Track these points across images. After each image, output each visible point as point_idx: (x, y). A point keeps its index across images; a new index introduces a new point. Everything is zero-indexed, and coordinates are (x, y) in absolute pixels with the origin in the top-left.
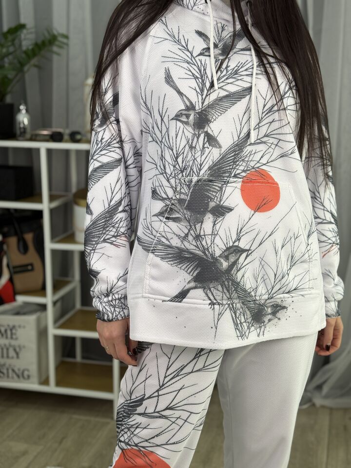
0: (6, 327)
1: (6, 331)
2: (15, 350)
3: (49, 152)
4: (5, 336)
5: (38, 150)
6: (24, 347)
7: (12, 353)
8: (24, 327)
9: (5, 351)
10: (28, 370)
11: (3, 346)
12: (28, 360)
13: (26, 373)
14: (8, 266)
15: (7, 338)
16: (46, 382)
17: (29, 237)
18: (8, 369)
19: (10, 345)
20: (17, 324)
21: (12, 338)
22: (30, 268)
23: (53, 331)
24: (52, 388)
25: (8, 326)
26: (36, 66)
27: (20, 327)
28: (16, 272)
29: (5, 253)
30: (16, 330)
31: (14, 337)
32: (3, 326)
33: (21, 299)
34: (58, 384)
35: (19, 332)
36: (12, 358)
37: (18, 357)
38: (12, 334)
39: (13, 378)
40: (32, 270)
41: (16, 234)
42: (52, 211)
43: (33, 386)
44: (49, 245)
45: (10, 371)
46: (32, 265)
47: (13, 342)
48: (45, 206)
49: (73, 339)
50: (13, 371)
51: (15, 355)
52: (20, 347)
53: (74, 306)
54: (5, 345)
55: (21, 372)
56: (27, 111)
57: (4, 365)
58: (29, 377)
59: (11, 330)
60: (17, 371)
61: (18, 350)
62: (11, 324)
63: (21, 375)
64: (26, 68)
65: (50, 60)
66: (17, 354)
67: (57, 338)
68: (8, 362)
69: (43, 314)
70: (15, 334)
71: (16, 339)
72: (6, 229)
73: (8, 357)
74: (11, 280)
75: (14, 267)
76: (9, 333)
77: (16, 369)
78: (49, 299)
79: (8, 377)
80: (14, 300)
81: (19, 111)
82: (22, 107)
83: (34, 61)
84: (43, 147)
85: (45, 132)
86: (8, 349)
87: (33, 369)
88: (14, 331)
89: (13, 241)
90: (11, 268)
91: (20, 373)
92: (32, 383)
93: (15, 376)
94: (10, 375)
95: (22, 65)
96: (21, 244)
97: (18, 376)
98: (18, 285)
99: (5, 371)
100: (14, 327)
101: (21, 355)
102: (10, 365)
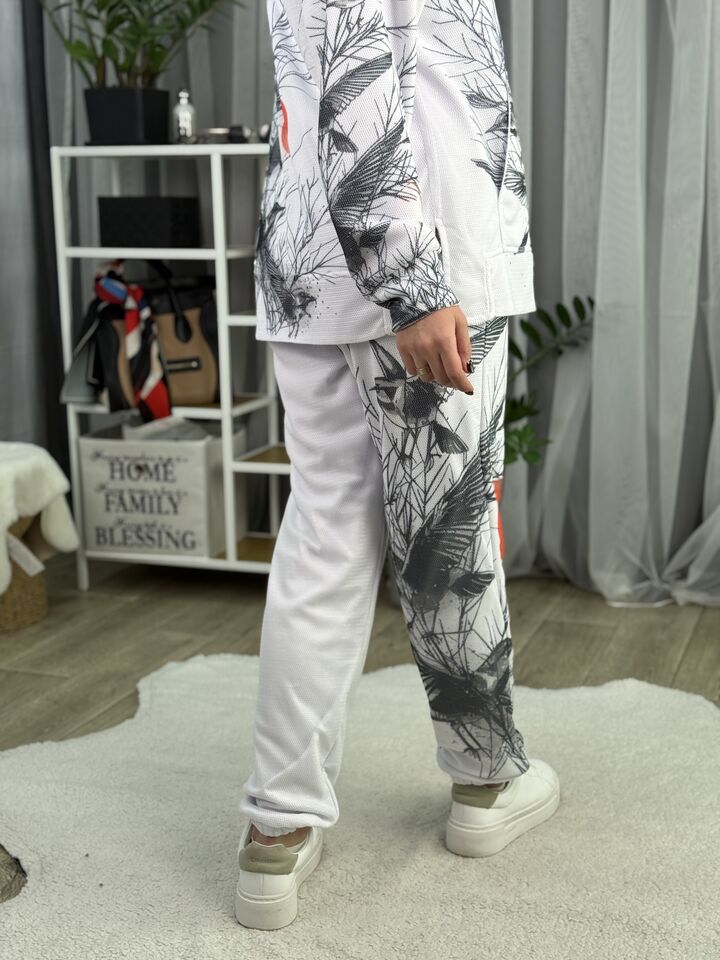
0: (157, 461)
1: (156, 467)
2: (171, 499)
3: (227, 160)
4: (155, 476)
5: (207, 159)
6: (186, 494)
7: (166, 505)
8: (186, 460)
9: (155, 501)
10: (192, 533)
11: (152, 493)
12: (193, 517)
13: (189, 538)
14: (160, 357)
15: (158, 479)
16: (223, 556)
17: (193, 315)
18: (159, 533)
19: (164, 492)
20: (174, 455)
21: (166, 479)
22: (194, 364)
23: (231, 466)
24: (232, 563)
25: (161, 459)
26: (203, 26)
27: (178, 460)
28: (172, 371)
29: (155, 337)
30: (173, 466)
31: (170, 477)
32: (152, 459)
33: (180, 413)
34: (241, 557)
35: (178, 470)
36: (167, 513)
37: (176, 512)
38: (166, 473)
39: (168, 547)
40: (198, 368)
41: (172, 310)
42: (230, 263)
43: (202, 560)
44: (225, 320)
45: (164, 536)
46: (197, 359)
47: (169, 487)
48: (218, 254)
49: (266, 477)
50: (169, 535)
51: (171, 508)
52: (178, 493)
53: (266, 440)
54: (155, 491)
55: (181, 535)
56: (190, 100)
57: (154, 525)
58: (193, 545)
59: (165, 466)
60: (175, 535)
61: (175, 499)
62: (165, 456)
63: (182, 542)
64: (189, 32)
65: (229, 16)
66: (175, 506)
67: (239, 477)
68: (160, 520)
69: (217, 441)
70: (171, 472)
71: (173, 481)
72: (155, 302)
73: (160, 512)
74: (164, 380)
75: (170, 362)
76: (161, 469)
77: (173, 532)
78: (225, 413)
79: (160, 545)
80: (169, 413)
81: (179, 99)
82: (184, 95)
83: (202, 19)
84: (216, 152)
85: (220, 131)
86: (159, 498)
87: (201, 531)
88: (169, 468)
89: (167, 321)
90: (165, 362)
91: (179, 538)
92: (201, 555)
93: (171, 544)
94: (164, 543)
95: (183, 24)
96: (181, 324)
97: (177, 544)
98: (176, 392)
99: (155, 536)
100: (169, 460)
101: (180, 508)
102: (163, 526)
